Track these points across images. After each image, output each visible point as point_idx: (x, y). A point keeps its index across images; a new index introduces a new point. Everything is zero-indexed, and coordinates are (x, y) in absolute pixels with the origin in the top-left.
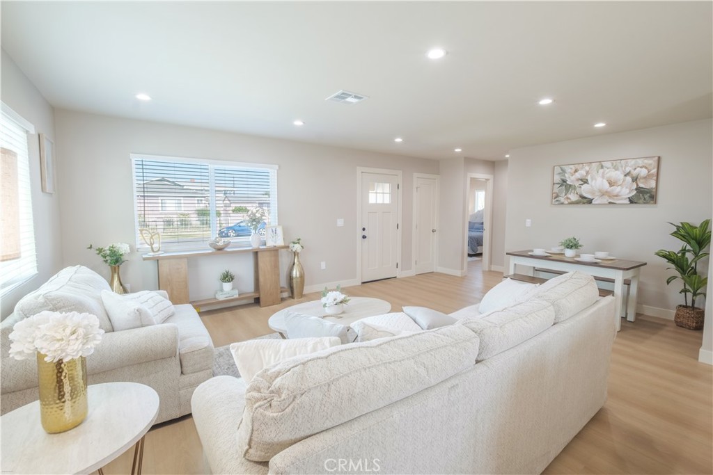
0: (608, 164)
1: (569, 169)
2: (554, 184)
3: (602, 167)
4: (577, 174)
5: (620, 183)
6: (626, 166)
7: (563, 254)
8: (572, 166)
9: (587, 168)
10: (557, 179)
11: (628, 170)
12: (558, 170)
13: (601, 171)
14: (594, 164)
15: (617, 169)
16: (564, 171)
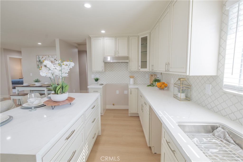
0: (50, 56)
1: (41, 57)
2: (37, 61)
3: (49, 57)
4: (43, 58)
5: (54, 62)
6: (55, 57)
7: (35, 84)
8: (41, 56)
9: (45, 57)
10: (38, 60)
11: (55, 58)
12: (37, 57)
13: (49, 58)
14: (47, 56)
15: (52, 58)
16: (39, 57)
